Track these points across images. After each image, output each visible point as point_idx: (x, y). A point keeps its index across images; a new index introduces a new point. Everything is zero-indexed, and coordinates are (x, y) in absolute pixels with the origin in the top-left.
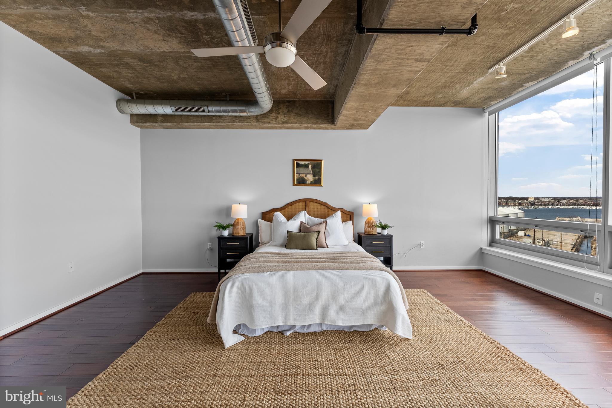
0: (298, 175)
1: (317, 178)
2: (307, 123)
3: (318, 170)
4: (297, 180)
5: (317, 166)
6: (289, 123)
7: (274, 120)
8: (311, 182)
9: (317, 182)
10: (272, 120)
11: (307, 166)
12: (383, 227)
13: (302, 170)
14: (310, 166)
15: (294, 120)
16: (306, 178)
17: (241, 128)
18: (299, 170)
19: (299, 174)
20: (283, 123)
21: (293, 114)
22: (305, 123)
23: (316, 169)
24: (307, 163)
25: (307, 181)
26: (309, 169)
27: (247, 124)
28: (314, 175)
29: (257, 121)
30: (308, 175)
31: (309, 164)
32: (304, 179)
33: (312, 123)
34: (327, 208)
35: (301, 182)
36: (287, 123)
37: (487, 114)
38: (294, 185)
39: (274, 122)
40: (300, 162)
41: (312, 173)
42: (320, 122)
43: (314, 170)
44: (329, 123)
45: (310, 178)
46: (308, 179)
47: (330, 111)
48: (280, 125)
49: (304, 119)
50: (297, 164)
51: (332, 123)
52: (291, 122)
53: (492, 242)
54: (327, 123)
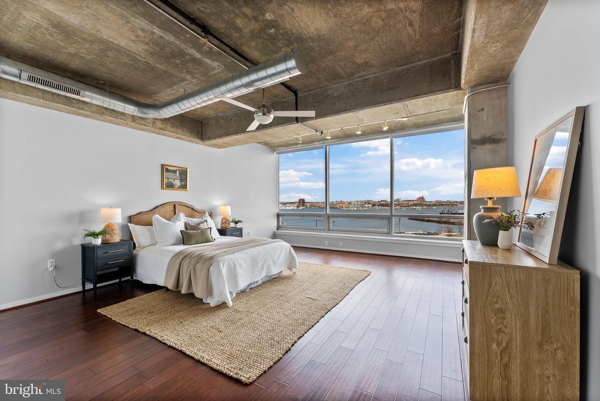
0: (167, 179)
1: (183, 183)
2: (182, 135)
3: (185, 177)
4: (166, 184)
5: (183, 174)
6: (166, 131)
7: (151, 124)
8: (179, 186)
9: (184, 187)
10: (149, 124)
11: (175, 172)
12: (236, 223)
13: (170, 175)
14: (178, 172)
15: (171, 129)
16: (174, 183)
17: (112, 123)
18: (167, 175)
19: (168, 179)
20: (161, 129)
21: (170, 124)
22: (181, 134)
23: (183, 176)
24: (175, 169)
25: (175, 185)
26: (176, 175)
27: (120, 121)
28: (181, 181)
29: (133, 121)
30: (176, 181)
31: (176, 170)
32: (173, 184)
33: (186, 136)
34: (192, 210)
35: (170, 186)
36: (164, 130)
37: (275, 153)
38: (162, 188)
39: (151, 126)
40: (169, 168)
41: (179, 178)
42: (192, 136)
43: (181, 176)
44: (199, 139)
45: (177, 183)
46: (176, 183)
47: (200, 129)
48: (157, 130)
49: (180, 131)
50: (164, 169)
51: (201, 140)
52: (168, 130)
53: (278, 228)
54: (198, 139)
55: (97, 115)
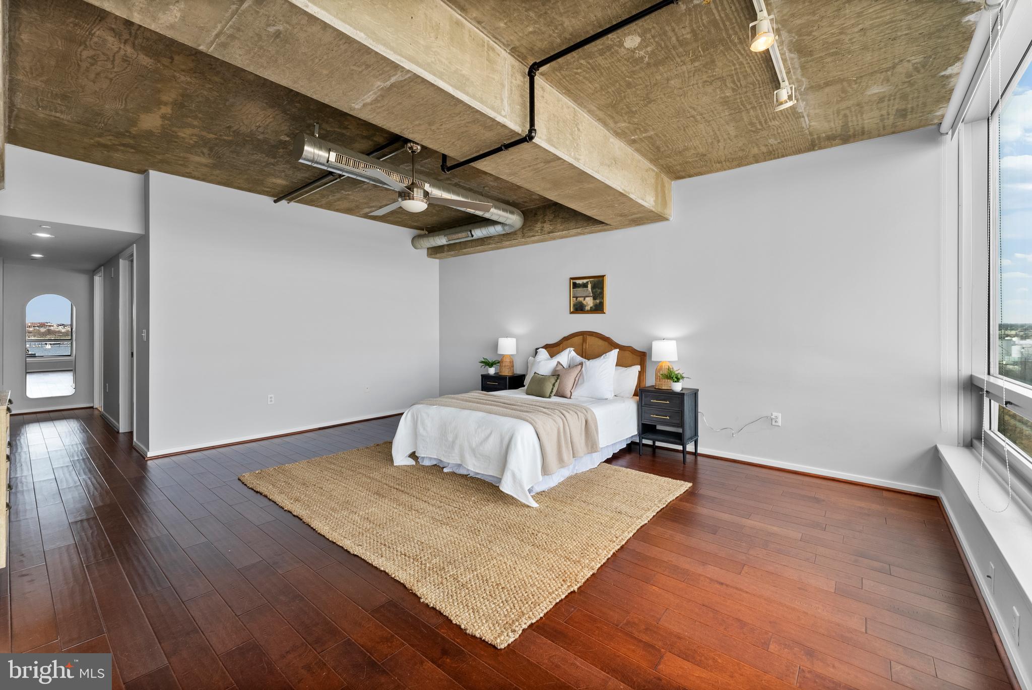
0: (575, 299)
1: (598, 301)
2: (576, 228)
3: (600, 291)
4: (574, 305)
5: (598, 283)
6: (556, 232)
7: (539, 231)
8: (591, 307)
9: (599, 308)
11: (585, 286)
12: (674, 379)
13: (580, 291)
14: (589, 286)
15: (561, 227)
16: (584, 302)
17: (512, 246)
18: (576, 292)
19: (577, 298)
20: (549, 233)
21: (560, 220)
22: (574, 229)
23: (597, 289)
24: (585, 281)
25: (586, 306)
26: (588, 290)
27: (514, 242)
28: (595, 298)
29: (523, 236)
30: (587, 299)
31: (587, 282)
32: (583, 304)
33: (581, 227)
34: (610, 346)
35: (579, 308)
36: (553, 232)
38: (571, 313)
39: (540, 234)
40: (578, 282)
41: (592, 295)
42: (591, 224)
43: (594, 290)
45: (589, 302)
46: (587, 303)
48: (546, 236)
49: (573, 224)
50: (575, 284)
52: (557, 230)
55: (499, 245)
